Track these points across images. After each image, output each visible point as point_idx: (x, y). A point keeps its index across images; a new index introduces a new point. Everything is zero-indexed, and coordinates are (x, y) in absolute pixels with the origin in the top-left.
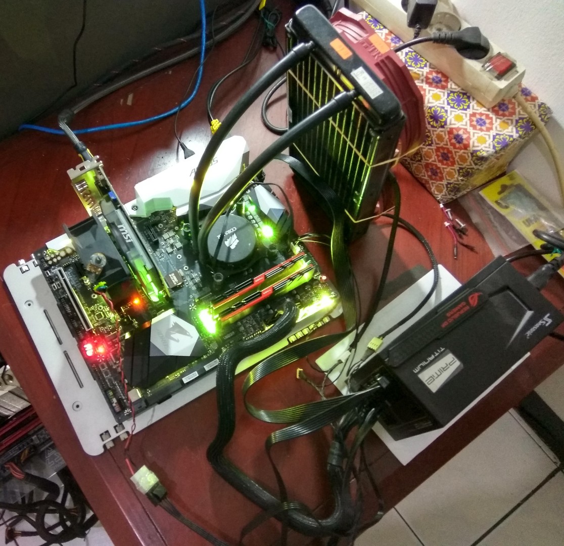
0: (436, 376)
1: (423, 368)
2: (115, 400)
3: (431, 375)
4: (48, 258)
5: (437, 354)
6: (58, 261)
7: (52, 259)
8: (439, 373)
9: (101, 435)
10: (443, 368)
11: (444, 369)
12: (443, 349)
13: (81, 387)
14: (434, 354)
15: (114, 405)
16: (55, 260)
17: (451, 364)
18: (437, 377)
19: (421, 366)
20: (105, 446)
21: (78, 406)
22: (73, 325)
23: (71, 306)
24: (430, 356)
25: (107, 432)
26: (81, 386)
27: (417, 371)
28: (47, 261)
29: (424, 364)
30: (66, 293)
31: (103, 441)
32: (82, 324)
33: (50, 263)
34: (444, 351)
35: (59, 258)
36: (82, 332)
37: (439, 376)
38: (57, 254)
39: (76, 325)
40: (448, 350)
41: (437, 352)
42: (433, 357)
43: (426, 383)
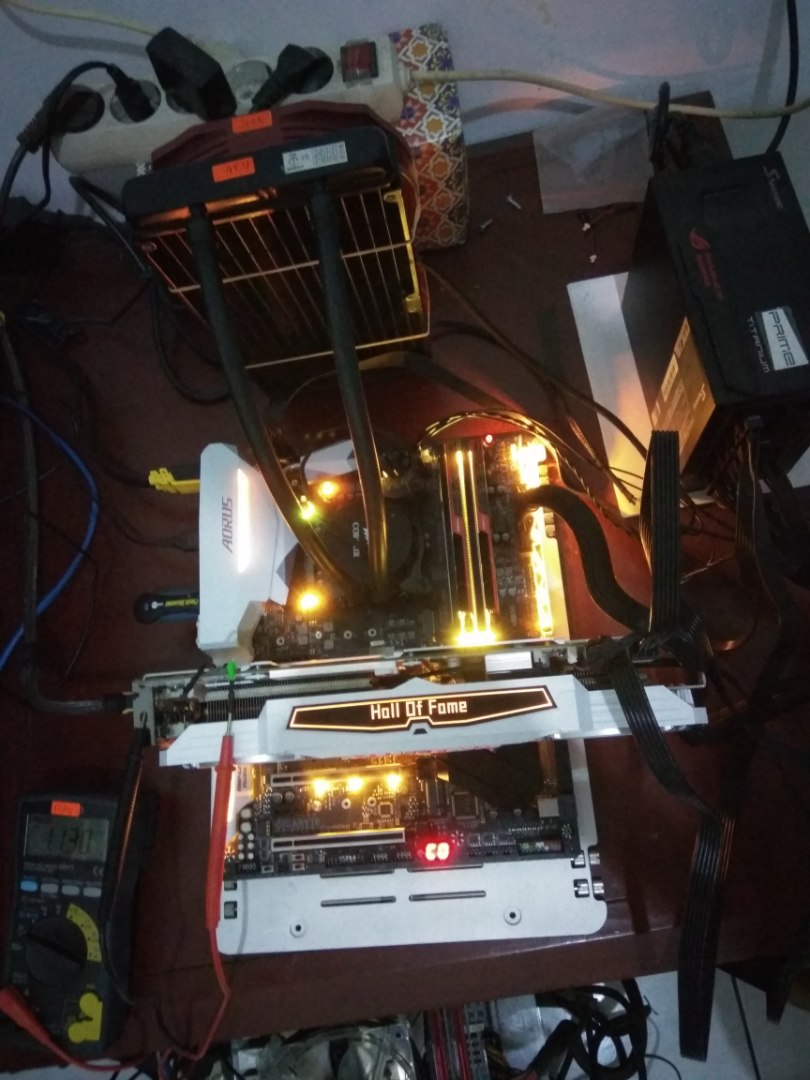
0: (785, 348)
1: (768, 358)
2: (540, 845)
3: (782, 354)
4: (241, 856)
5: (755, 330)
6: (254, 841)
7: (245, 851)
8: (784, 343)
9: (577, 895)
10: (779, 333)
11: (781, 332)
12: (751, 319)
13: (483, 896)
14: (754, 333)
15: (547, 848)
16: (251, 846)
17: (777, 320)
18: (789, 348)
19: (764, 359)
20: (598, 897)
21: (513, 915)
22: (381, 862)
23: (346, 851)
24: (754, 340)
25: (577, 883)
26: (481, 894)
27: (767, 367)
28: (246, 860)
29: (761, 354)
30: (318, 850)
31: (587, 896)
32: (384, 845)
33: (251, 856)
34: (755, 319)
35: (251, 837)
36: (400, 852)
37: (787, 345)
38: (241, 837)
39: (385, 856)
40: (756, 314)
41: (752, 328)
42: (756, 337)
43: (790, 366)
